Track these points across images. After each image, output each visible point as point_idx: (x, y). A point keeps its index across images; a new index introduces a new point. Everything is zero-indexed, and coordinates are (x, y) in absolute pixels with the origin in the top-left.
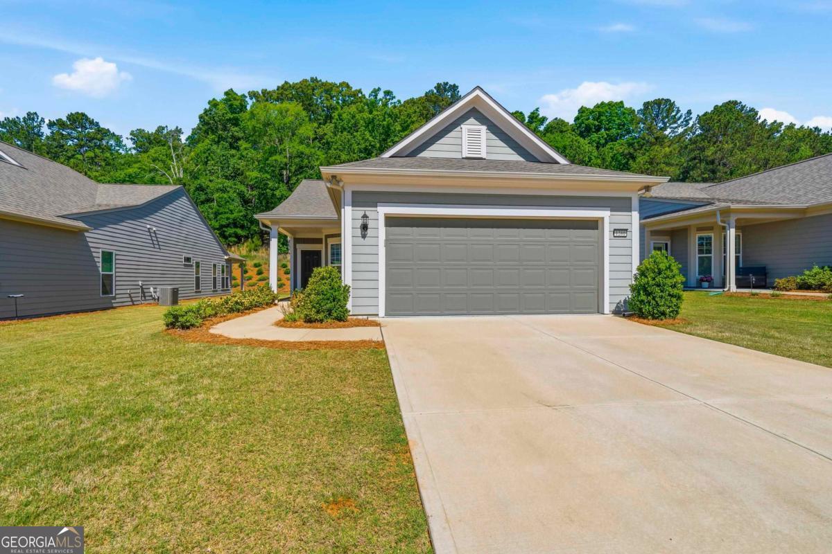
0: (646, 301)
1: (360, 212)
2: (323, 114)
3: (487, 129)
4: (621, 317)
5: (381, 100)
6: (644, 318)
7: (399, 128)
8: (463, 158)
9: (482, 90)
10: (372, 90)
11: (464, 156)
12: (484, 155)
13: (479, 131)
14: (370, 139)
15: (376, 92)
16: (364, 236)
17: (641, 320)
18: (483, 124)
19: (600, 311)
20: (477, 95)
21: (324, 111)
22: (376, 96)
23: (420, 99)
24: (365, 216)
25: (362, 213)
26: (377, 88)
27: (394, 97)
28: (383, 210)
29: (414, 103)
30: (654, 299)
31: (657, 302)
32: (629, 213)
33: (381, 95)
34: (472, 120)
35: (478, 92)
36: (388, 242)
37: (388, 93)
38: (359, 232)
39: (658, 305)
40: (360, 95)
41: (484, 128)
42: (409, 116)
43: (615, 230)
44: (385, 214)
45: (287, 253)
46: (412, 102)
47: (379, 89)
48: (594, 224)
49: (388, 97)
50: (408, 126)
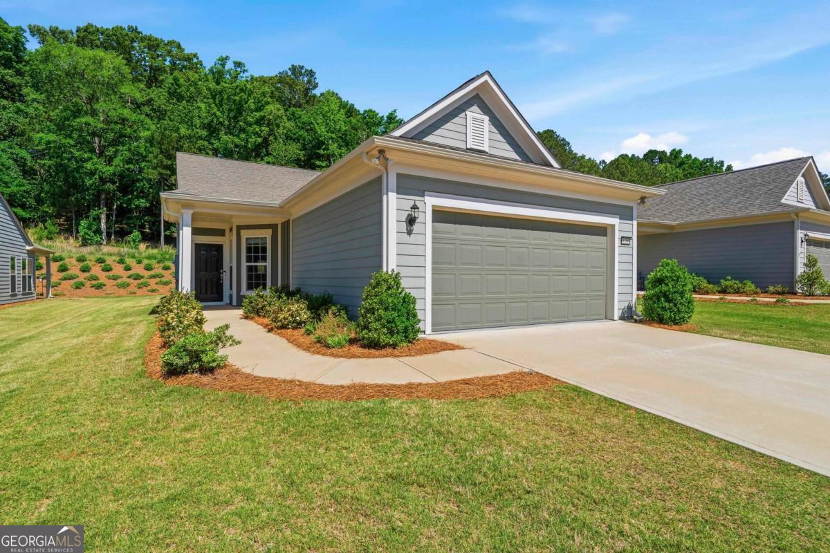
0: (667, 307)
1: (408, 201)
2: (145, 74)
3: (489, 120)
4: (632, 322)
5: (229, 71)
6: (664, 324)
7: (253, 106)
8: (467, 149)
9: (491, 76)
10: (218, 57)
11: (468, 147)
12: (486, 149)
13: (482, 121)
14: (218, 114)
15: (223, 60)
16: (409, 233)
17: (662, 326)
18: (485, 114)
19: (608, 317)
20: (486, 81)
21: (145, 70)
22: (223, 65)
23: (271, 78)
24: (415, 207)
25: (412, 203)
26: (224, 56)
27: (247, 71)
28: (431, 202)
29: (264, 82)
30: (675, 305)
31: (678, 309)
32: (631, 222)
33: (229, 65)
34: (475, 108)
35: (486, 77)
36: (435, 240)
37: (238, 64)
38: (404, 226)
39: (679, 311)
40: (195, 60)
41: (486, 118)
42: (264, 94)
43: (622, 237)
44: (433, 206)
45: (101, 244)
46: (263, 81)
47: (227, 58)
48: (602, 231)
49: (239, 69)
50: (263, 106)
